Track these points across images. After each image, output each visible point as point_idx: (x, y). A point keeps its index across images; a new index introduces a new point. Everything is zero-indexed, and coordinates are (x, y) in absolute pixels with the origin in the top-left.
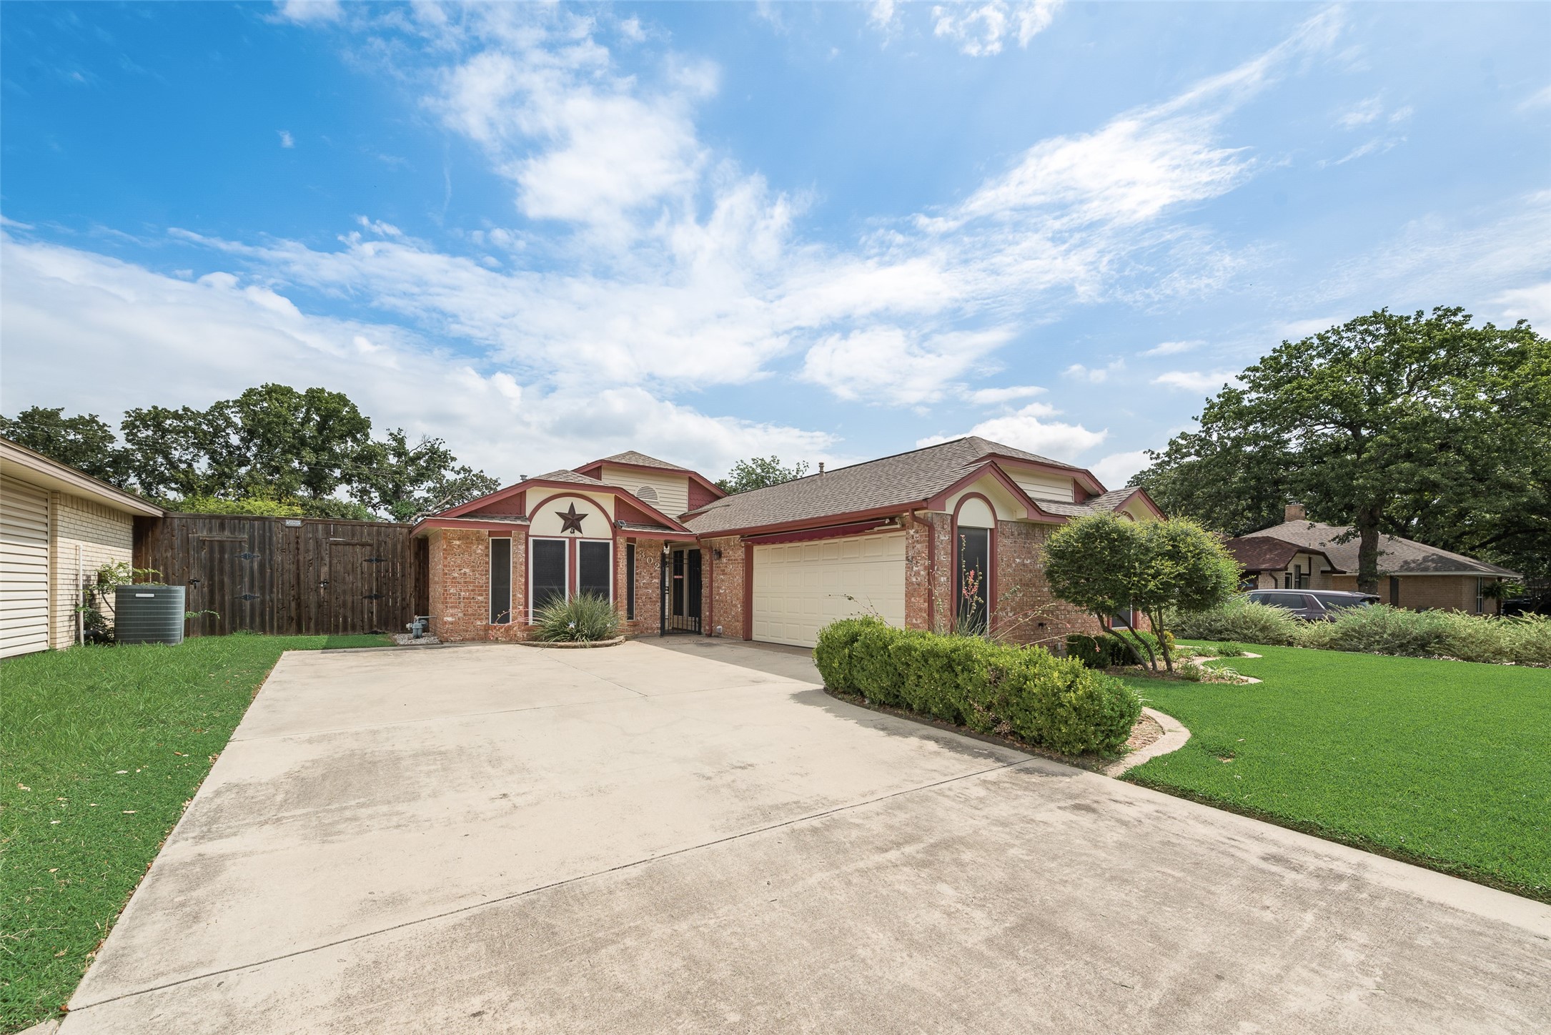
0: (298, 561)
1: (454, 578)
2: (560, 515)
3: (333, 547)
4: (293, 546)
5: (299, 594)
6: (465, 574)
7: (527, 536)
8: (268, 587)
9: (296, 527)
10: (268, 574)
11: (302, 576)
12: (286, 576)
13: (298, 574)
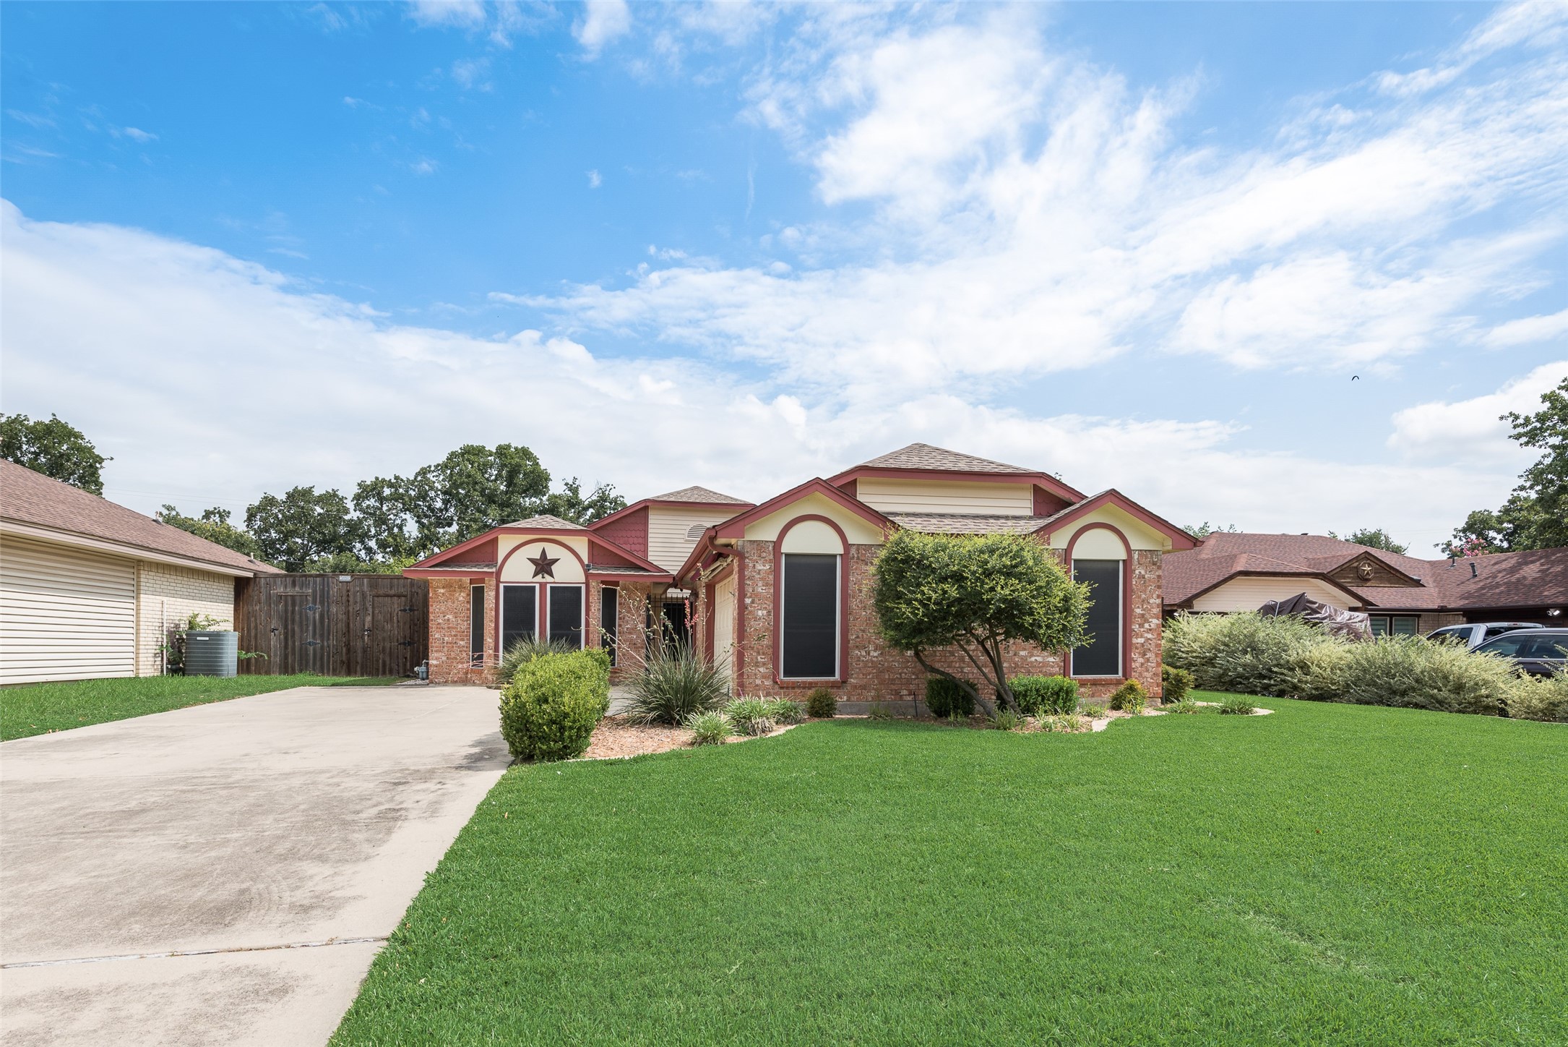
0: (348, 611)
1: (439, 624)
2: (532, 560)
3: (376, 599)
4: (344, 598)
5: (349, 641)
6: (448, 620)
7: (498, 582)
8: (326, 634)
9: (347, 582)
10: (326, 623)
11: (351, 625)
12: (339, 625)
13: (349, 624)
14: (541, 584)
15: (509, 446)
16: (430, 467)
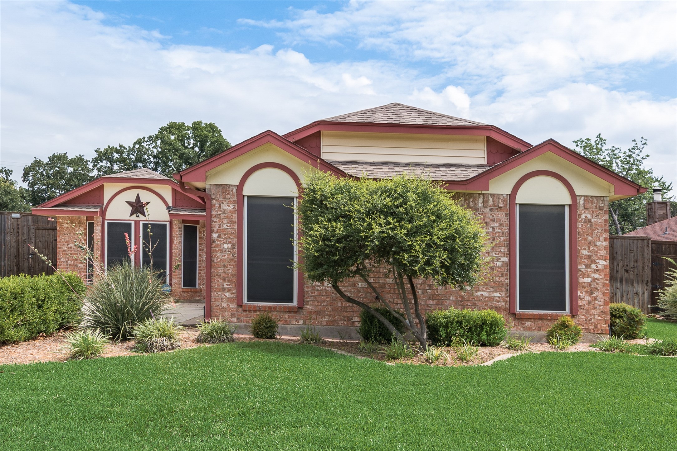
0: (18, 240)
1: (64, 251)
2: (129, 203)
3: (37, 231)
4: (16, 230)
5: (19, 262)
6: (71, 248)
7: (104, 219)
8: (3, 257)
9: (17, 218)
10: (3, 248)
11: (20, 250)
12: (12, 250)
13: (19, 249)
14: (136, 221)
15: (200, 122)
16: (144, 138)
